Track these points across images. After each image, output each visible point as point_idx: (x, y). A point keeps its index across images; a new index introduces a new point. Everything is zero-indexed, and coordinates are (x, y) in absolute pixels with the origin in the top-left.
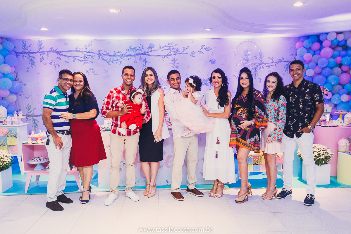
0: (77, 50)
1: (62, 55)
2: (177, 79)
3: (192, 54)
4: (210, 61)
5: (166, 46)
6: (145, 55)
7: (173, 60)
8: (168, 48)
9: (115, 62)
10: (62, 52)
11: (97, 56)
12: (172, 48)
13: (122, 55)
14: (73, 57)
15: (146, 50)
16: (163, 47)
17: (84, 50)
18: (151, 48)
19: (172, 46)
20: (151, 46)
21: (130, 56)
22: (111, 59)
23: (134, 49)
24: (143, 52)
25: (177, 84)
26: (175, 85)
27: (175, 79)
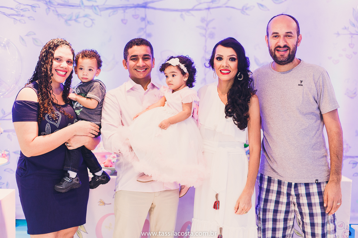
2: (145, 58)
3: (244, 10)
6: (145, 7)
7: (203, 20)
9: (82, 20)
13: (97, 6)
21: (115, 8)
22: (74, 14)
24: (140, 2)
25: (144, 69)
26: (140, 70)
27: (139, 57)
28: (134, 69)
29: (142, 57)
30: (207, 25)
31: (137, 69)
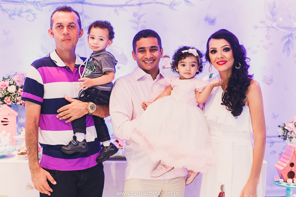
2: (153, 49)
3: (172, 5)
4: (207, 19)
7: (135, 15)
21: (54, 4)
25: (152, 60)
26: (148, 62)
27: (146, 49)
28: (142, 61)
29: (149, 49)
30: (139, 19)
31: (145, 61)
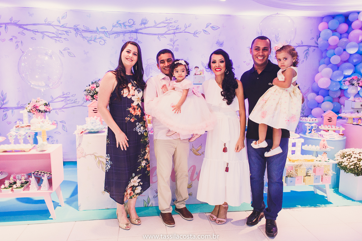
0: (47, 23)
1: (27, 29)
3: (195, 34)
4: (218, 43)
5: (163, 23)
6: (136, 32)
7: (171, 40)
8: (166, 25)
9: (98, 40)
10: (26, 25)
11: (73, 32)
12: (171, 24)
13: (107, 32)
14: (42, 33)
15: (137, 26)
16: (160, 23)
17: (56, 23)
18: (145, 24)
19: (171, 23)
20: (144, 22)
21: (118, 33)
22: (93, 37)
23: (123, 25)
24: (133, 29)
28: (163, 69)
30: (174, 43)
